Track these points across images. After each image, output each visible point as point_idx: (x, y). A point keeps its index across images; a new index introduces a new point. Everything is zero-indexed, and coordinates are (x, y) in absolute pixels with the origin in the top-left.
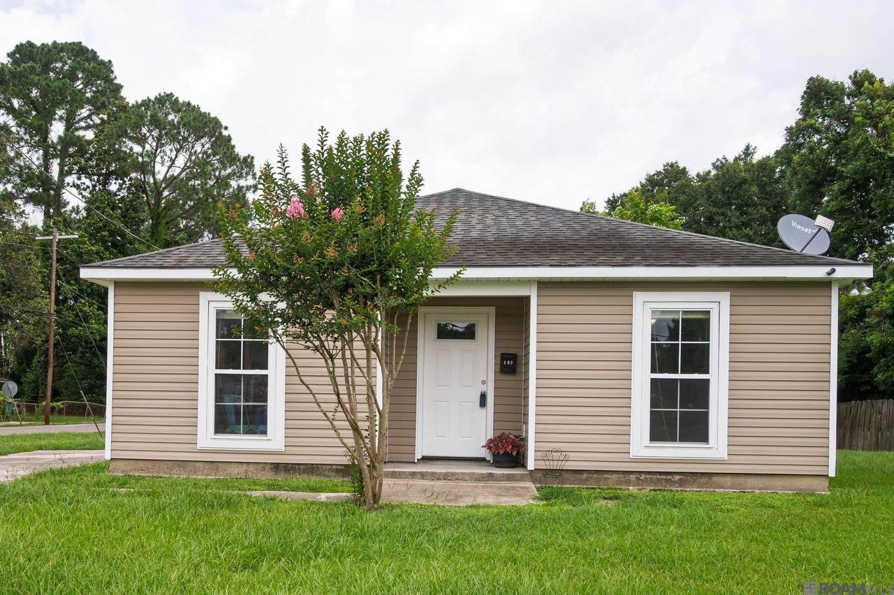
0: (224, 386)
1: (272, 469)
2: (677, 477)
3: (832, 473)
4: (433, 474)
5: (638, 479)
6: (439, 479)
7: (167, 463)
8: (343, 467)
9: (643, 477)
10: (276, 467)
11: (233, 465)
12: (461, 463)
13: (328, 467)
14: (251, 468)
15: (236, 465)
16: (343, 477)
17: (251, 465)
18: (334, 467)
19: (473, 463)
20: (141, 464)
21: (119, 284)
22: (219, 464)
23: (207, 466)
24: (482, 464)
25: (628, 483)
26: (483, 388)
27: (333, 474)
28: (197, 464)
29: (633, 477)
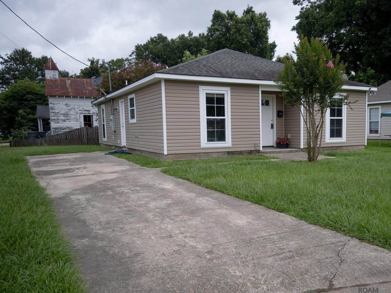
0: (210, 123)
1: (227, 154)
2: (335, 148)
3: (366, 145)
4: (276, 152)
5: (327, 149)
6: (278, 153)
7: (189, 154)
8: (250, 151)
9: (328, 148)
10: (229, 153)
11: (213, 153)
12: (267, 148)
13: (245, 152)
14: (220, 154)
15: (215, 153)
16: (250, 155)
17: (220, 153)
18: (247, 151)
19: (270, 148)
20: (179, 156)
21: (167, 81)
22: (209, 153)
23: (204, 154)
24: (273, 148)
25: (324, 150)
26: (272, 122)
27: (247, 154)
28: (201, 154)
29: (325, 148)
